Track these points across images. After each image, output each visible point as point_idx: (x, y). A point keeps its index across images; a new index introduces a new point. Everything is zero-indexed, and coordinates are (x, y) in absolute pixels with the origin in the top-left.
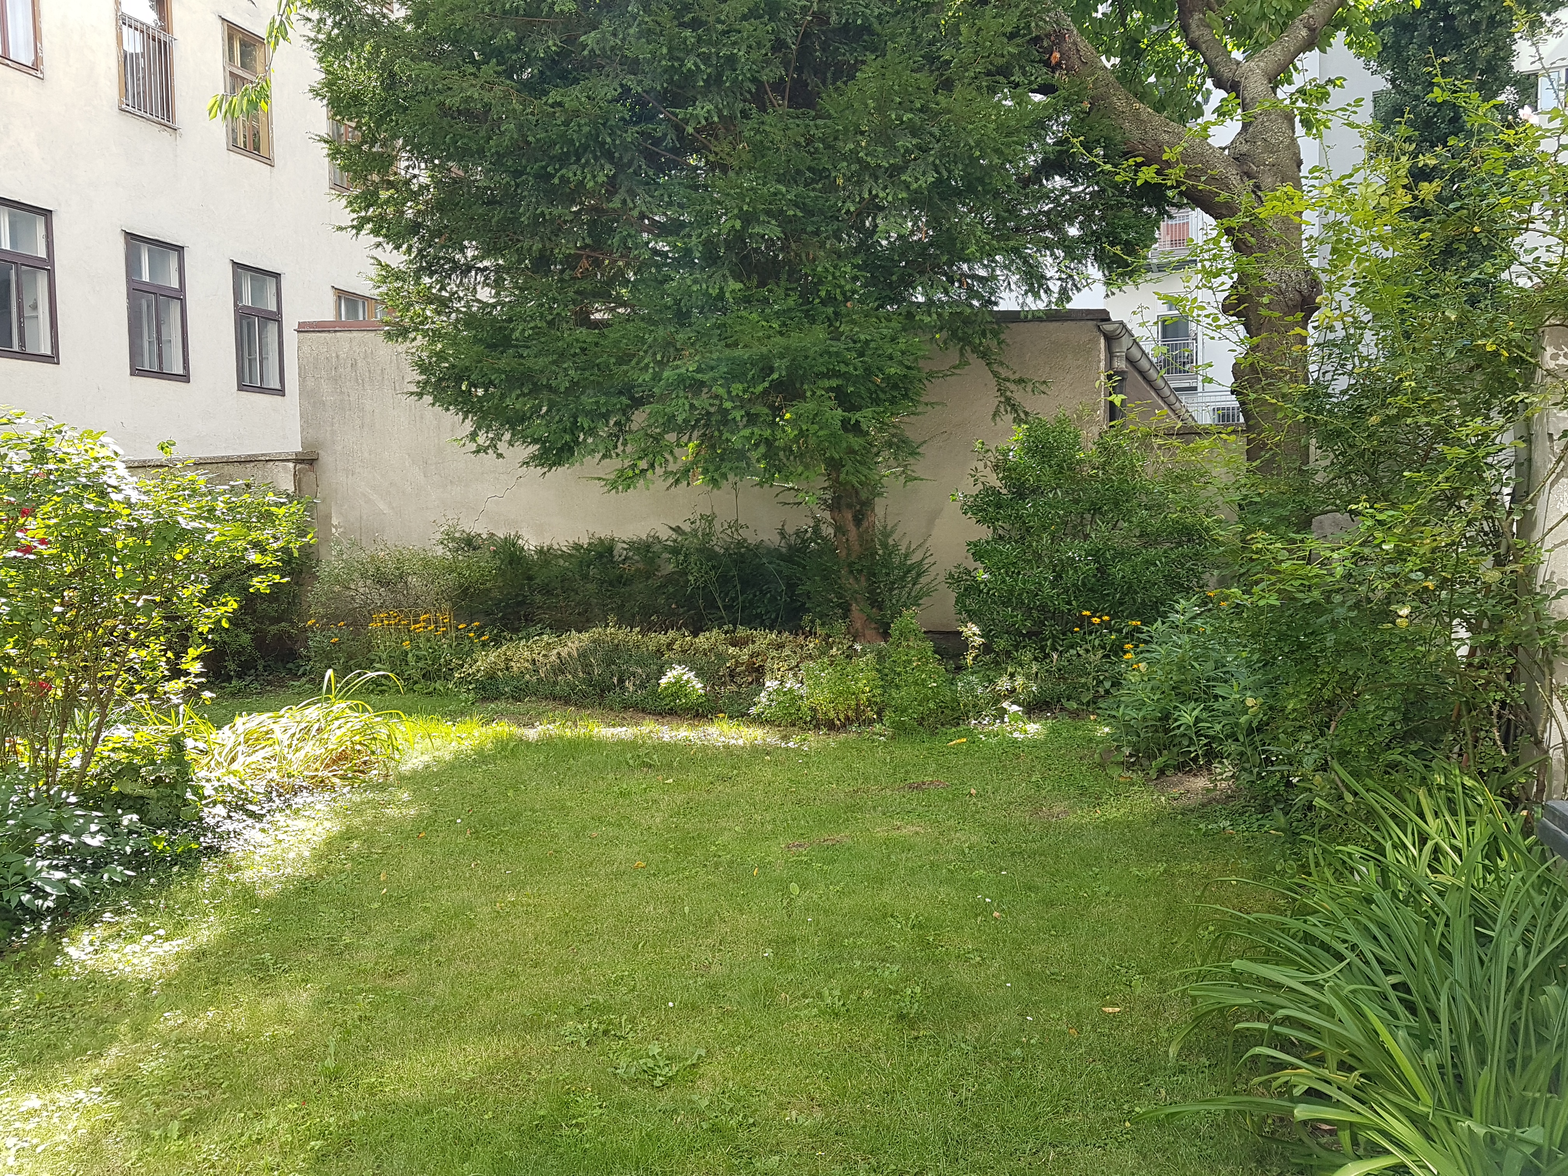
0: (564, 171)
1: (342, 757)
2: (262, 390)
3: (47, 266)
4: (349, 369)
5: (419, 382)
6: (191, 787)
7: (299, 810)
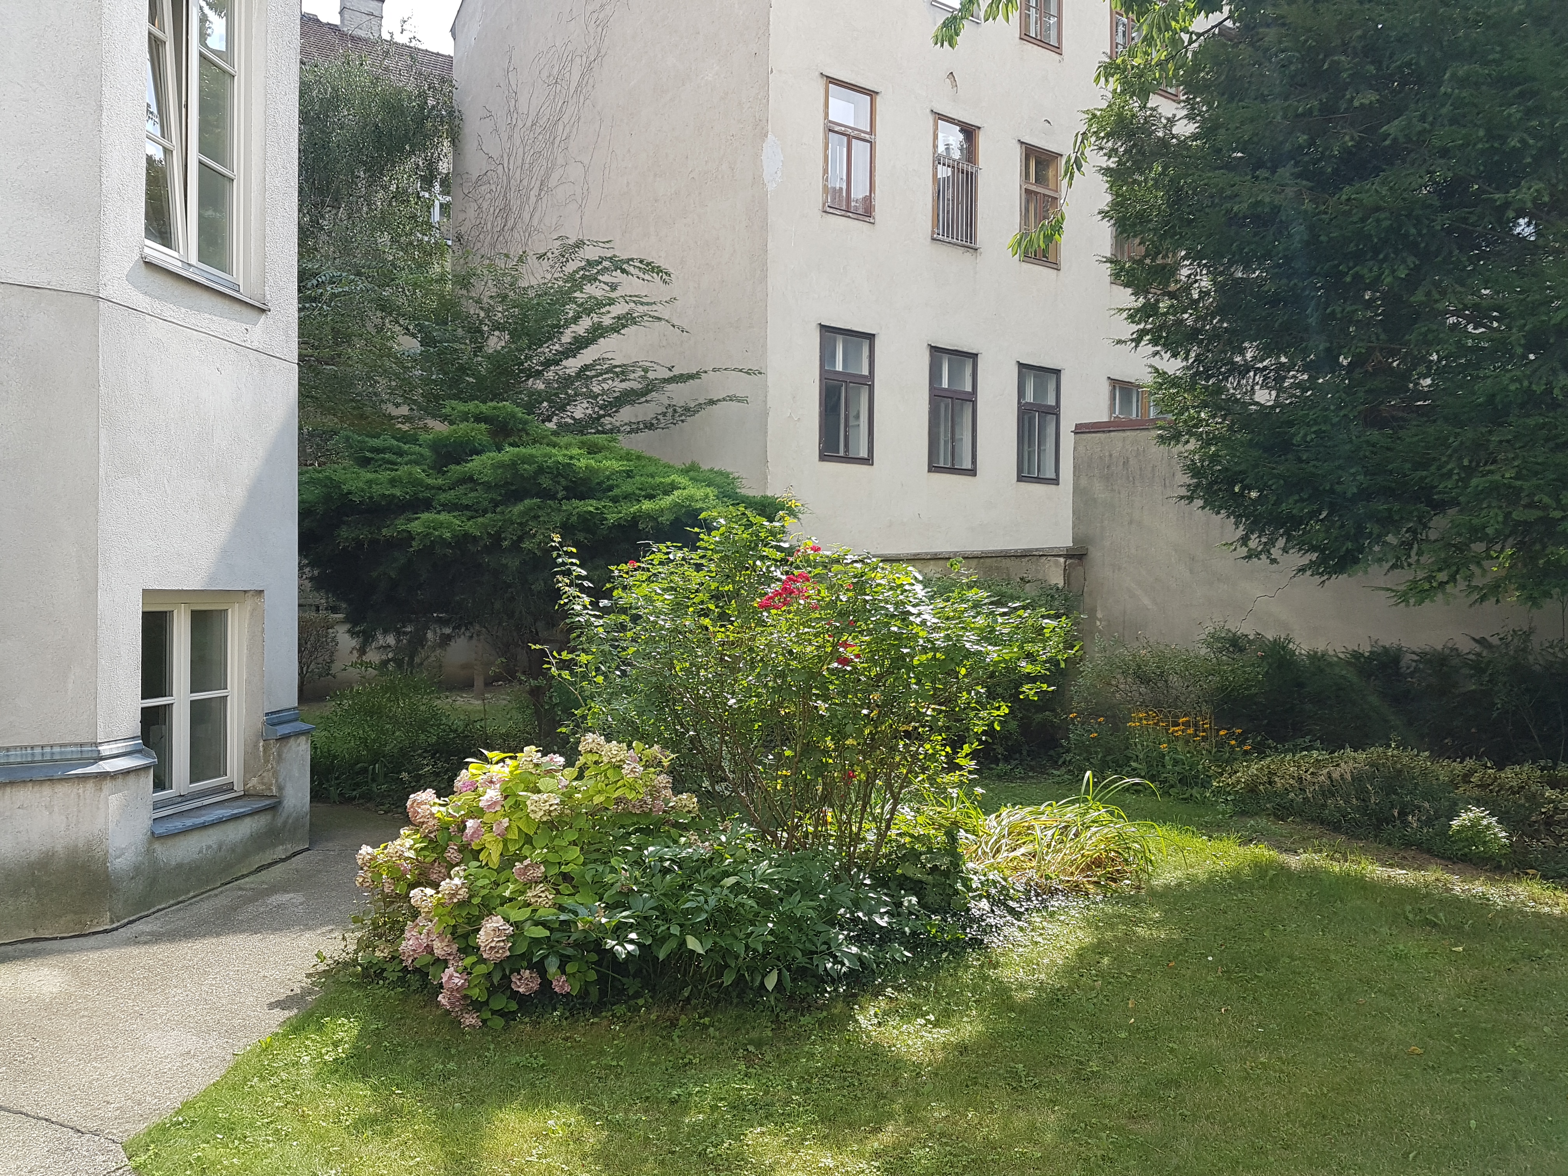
0: (1357, 268)
1: (1098, 863)
2: (1039, 480)
3: (868, 382)
4: (1121, 467)
5: (1189, 485)
6: (962, 878)
7: (1054, 912)
